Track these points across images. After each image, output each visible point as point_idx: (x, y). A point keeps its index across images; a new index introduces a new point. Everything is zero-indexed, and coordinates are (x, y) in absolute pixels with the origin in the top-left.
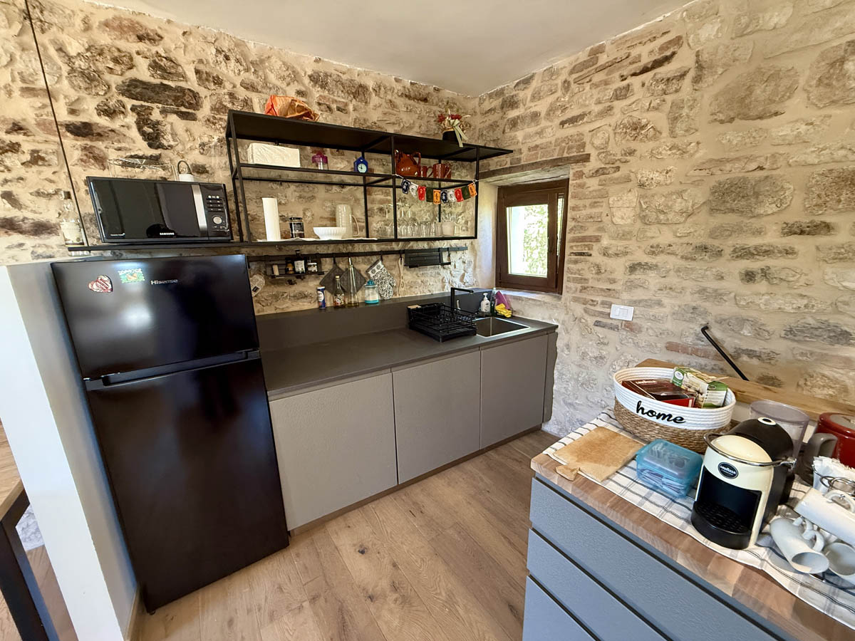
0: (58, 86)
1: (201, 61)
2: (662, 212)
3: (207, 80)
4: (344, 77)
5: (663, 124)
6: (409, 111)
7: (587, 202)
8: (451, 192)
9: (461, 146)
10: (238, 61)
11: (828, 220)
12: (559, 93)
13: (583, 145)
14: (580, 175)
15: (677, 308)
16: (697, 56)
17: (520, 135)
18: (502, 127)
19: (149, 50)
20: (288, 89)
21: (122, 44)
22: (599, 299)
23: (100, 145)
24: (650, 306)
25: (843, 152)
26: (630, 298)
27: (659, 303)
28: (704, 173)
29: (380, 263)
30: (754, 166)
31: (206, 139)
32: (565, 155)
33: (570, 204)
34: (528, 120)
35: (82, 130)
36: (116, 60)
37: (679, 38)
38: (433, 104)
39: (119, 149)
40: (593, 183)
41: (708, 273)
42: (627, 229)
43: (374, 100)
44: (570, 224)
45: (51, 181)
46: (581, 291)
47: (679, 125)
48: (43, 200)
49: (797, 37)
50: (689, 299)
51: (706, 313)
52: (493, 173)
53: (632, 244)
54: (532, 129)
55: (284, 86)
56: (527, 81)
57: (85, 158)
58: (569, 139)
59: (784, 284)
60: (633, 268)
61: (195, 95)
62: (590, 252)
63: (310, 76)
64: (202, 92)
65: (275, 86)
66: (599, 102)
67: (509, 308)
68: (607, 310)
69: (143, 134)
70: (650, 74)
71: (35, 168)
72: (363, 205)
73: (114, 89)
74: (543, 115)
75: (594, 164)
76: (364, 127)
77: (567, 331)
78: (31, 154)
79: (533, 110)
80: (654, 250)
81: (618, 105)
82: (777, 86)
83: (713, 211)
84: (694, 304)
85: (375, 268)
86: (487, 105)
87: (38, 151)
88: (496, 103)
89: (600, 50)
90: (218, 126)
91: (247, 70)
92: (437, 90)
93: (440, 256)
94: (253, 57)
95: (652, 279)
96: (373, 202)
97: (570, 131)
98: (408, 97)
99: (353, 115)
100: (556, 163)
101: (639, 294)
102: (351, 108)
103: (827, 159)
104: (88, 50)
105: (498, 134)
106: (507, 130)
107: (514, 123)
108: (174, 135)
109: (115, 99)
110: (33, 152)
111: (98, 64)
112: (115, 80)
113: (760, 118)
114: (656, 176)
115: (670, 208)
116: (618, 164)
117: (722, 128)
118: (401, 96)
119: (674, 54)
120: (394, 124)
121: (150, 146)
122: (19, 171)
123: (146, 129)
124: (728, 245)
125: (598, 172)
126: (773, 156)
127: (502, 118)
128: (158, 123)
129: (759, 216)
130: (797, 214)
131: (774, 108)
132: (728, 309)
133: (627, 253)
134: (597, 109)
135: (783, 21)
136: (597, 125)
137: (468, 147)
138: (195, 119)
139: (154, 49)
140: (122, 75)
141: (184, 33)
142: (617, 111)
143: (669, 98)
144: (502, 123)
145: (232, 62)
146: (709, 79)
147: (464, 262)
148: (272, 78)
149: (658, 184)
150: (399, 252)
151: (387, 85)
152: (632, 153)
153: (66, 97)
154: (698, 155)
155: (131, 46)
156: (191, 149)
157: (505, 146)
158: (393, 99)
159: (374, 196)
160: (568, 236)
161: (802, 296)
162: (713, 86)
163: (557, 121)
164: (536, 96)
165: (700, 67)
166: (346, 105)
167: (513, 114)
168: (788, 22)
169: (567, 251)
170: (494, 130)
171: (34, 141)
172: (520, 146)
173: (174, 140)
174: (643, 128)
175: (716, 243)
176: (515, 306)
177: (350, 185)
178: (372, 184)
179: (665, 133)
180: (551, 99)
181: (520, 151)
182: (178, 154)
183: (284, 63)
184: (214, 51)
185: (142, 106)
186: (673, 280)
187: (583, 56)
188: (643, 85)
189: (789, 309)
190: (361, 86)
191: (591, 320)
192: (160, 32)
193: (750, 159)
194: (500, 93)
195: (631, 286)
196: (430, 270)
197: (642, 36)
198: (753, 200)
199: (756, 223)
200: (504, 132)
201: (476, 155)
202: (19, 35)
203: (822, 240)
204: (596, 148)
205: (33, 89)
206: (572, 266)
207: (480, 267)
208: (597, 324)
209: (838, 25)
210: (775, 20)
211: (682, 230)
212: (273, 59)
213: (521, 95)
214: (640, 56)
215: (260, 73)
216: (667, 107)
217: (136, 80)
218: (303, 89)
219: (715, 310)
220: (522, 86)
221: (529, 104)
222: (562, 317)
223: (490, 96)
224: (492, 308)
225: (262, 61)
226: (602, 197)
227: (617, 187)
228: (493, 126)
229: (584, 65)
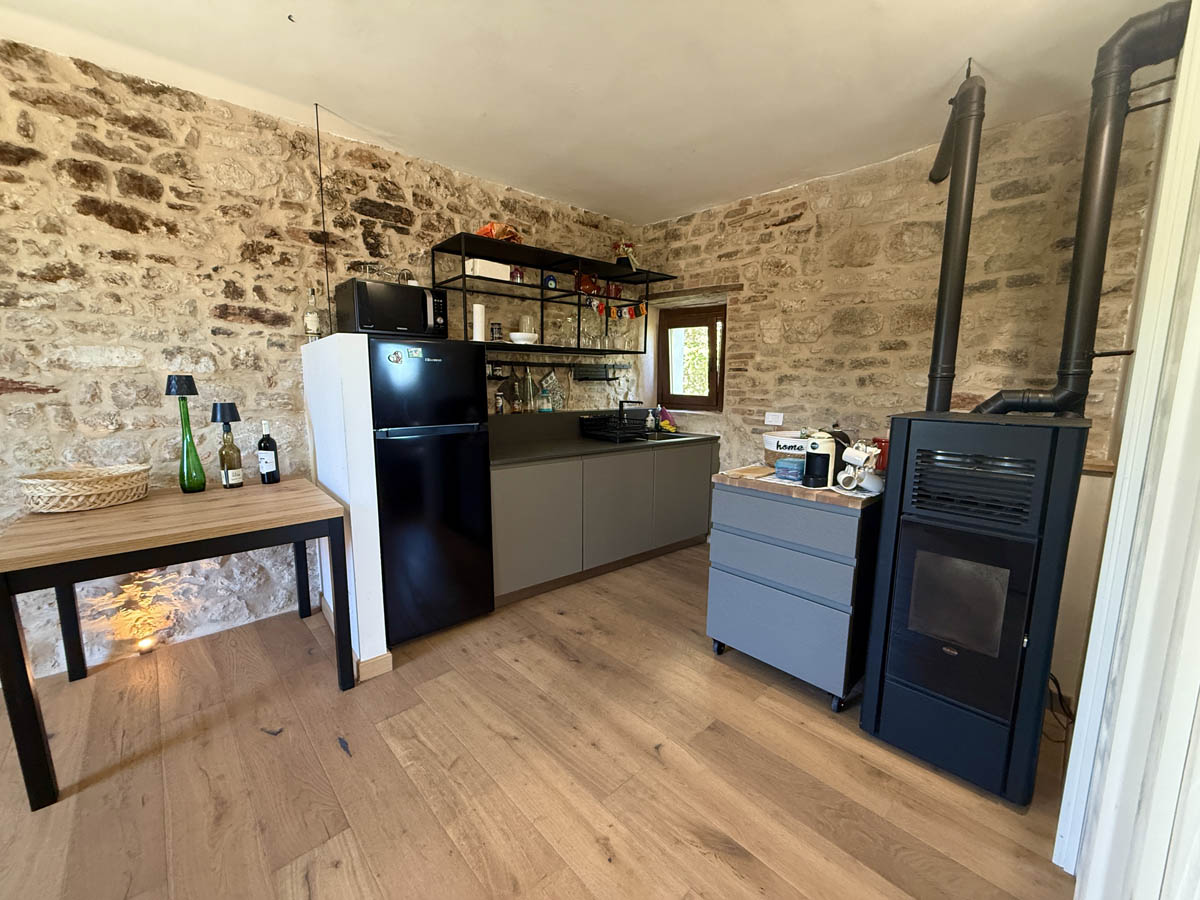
0: (308, 201)
1: (418, 186)
2: (800, 333)
3: (421, 202)
4: (530, 204)
5: (797, 265)
6: (583, 235)
7: (743, 325)
8: (625, 310)
9: (634, 270)
10: (446, 187)
11: (905, 339)
12: (716, 232)
13: (738, 277)
14: (735, 301)
15: (815, 411)
16: (817, 217)
17: (682, 264)
18: (665, 256)
19: (379, 176)
20: (483, 212)
21: (359, 170)
22: (755, 409)
23: (332, 251)
24: (796, 411)
25: (908, 293)
26: (779, 405)
27: (802, 408)
28: (827, 303)
29: (553, 374)
30: (858, 300)
31: (415, 251)
32: (723, 284)
33: (727, 326)
34: (690, 251)
35: (322, 238)
36: (354, 183)
37: (804, 203)
38: (602, 230)
39: (347, 256)
40: (747, 309)
41: (835, 381)
42: (775, 347)
43: (553, 224)
44: (729, 343)
45: (292, 280)
46: (739, 403)
47: (808, 266)
48: (283, 295)
49: (875, 215)
50: (824, 403)
51: (836, 413)
52: (657, 296)
53: (779, 360)
54: (693, 260)
55: (480, 209)
56: (689, 219)
57: (320, 261)
58: (725, 270)
59: (883, 386)
60: (781, 380)
61: (410, 213)
62: (747, 367)
63: (502, 202)
64: (416, 211)
65: (474, 209)
66: (749, 243)
67: (673, 424)
68: (762, 418)
69: (366, 243)
70: (786, 226)
71: (282, 267)
72: (540, 318)
73: (349, 206)
74: (703, 248)
75: (746, 293)
76: (544, 247)
77: (728, 441)
78: (281, 256)
79: (695, 243)
80: (796, 365)
81: (764, 247)
82: (868, 245)
83: (836, 332)
84: (827, 407)
85: (548, 378)
86: (651, 235)
87: (286, 254)
88: (660, 233)
89: (748, 203)
90: (426, 241)
91: (453, 195)
92: (606, 218)
93: (607, 372)
94: (457, 184)
95: (796, 388)
96: (548, 316)
97: (726, 264)
98: (582, 223)
99: (535, 237)
100: (715, 290)
101: (788, 402)
102: (534, 230)
103: (899, 297)
104: (335, 174)
105: (662, 261)
106: (671, 259)
107: (677, 253)
108: (390, 246)
109: (349, 213)
110: (283, 254)
111: (340, 185)
112: (350, 198)
113: (860, 266)
114: (796, 305)
115: (806, 330)
116: (765, 293)
117: (837, 271)
118: (576, 222)
119: (801, 214)
120: (569, 246)
121: (371, 254)
122: (270, 269)
123: (369, 239)
124: (847, 359)
125: (749, 300)
126: (869, 293)
127: (666, 247)
128: (379, 235)
129: (865, 336)
130: (887, 336)
131: (868, 260)
132: (850, 409)
133: (775, 368)
134: (748, 248)
135: (867, 204)
136: (748, 260)
137: (639, 272)
138: (408, 234)
139: (383, 175)
140: (356, 194)
141: (407, 163)
142: (763, 251)
143: (800, 246)
144: (665, 253)
145: (442, 187)
146: (826, 236)
147: (628, 381)
148: (472, 202)
149: (797, 311)
150: (569, 366)
151: (564, 211)
152: (775, 285)
153: (313, 211)
154: (823, 290)
155: (367, 172)
156: (402, 259)
157: (668, 272)
158: (569, 224)
159: (549, 311)
160: (727, 354)
161: (895, 394)
162: (828, 242)
163: (716, 255)
164: (697, 232)
165: (820, 226)
166: (530, 227)
167: (676, 245)
168: (871, 203)
169: (727, 368)
170: (658, 257)
171: (284, 245)
172: (683, 273)
173: (390, 251)
174: (783, 266)
175: (839, 357)
176: (678, 422)
177: (529, 299)
178: (550, 300)
179: (799, 272)
180: (709, 236)
181: (683, 278)
182: (391, 262)
183: (482, 191)
184: (429, 179)
185: (369, 221)
186: (811, 388)
187: (735, 206)
188: (781, 234)
189: (888, 404)
190: (543, 212)
191: (748, 429)
192: (389, 162)
193: (856, 295)
194: (663, 226)
195: (780, 395)
196: (596, 386)
197: (779, 197)
198: (860, 324)
199: (864, 342)
200: (667, 259)
201: (646, 278)
202: (288, 160)
203: (902, 353)
204: (748, 280)
205: (290, 203)
206: (731, 381)
207: (643, 387)
208: (754, 431)
209: (897, 211)
210: (863, 202)
211: (816, 347)
212: (473, 187)
213: (683, 229)
214: (778, 212)
215: (462, 198)
216: (799, 252)
217: (366, 199)
218: (496, 212)
219: (843, 410)
220: (683, 222)
221: (690, 238)
222: (724, 428)
223: (654, 227)
224: (657, 425)
225: (464, 188)
226: (754, 320)
227: (767, 312)
228: (658, 254)
229: (737, 212)
